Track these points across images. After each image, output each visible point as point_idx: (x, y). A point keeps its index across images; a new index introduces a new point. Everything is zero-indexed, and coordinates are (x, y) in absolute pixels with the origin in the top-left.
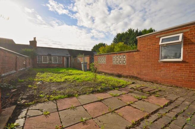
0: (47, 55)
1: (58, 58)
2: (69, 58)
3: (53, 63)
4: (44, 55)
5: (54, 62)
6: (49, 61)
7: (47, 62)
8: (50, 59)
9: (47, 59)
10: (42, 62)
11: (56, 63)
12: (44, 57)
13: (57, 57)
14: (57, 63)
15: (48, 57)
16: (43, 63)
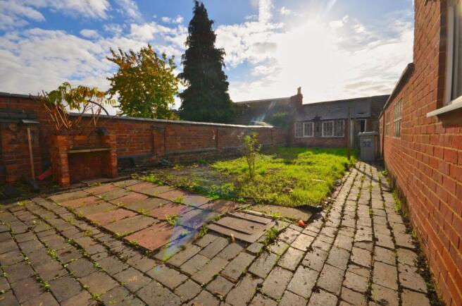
0: (313, 120)
1: (335, 124)
2: (366, 121)
3: (323, 136)
4: (307, 121)
5: (325, 134)
6: (314, 132)
7: (311, 134)
8: (318, 128)
9: (311, 129)
10: (302, 136)
11: (329, 136)
12: (305, 125)
13: (333, 121)
14: (333, 136)
15: (313, 124)
16: (304, 136)
